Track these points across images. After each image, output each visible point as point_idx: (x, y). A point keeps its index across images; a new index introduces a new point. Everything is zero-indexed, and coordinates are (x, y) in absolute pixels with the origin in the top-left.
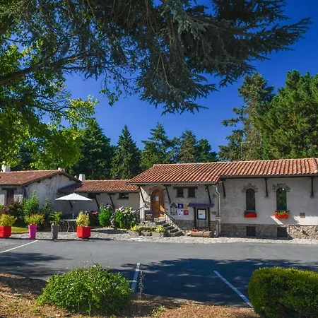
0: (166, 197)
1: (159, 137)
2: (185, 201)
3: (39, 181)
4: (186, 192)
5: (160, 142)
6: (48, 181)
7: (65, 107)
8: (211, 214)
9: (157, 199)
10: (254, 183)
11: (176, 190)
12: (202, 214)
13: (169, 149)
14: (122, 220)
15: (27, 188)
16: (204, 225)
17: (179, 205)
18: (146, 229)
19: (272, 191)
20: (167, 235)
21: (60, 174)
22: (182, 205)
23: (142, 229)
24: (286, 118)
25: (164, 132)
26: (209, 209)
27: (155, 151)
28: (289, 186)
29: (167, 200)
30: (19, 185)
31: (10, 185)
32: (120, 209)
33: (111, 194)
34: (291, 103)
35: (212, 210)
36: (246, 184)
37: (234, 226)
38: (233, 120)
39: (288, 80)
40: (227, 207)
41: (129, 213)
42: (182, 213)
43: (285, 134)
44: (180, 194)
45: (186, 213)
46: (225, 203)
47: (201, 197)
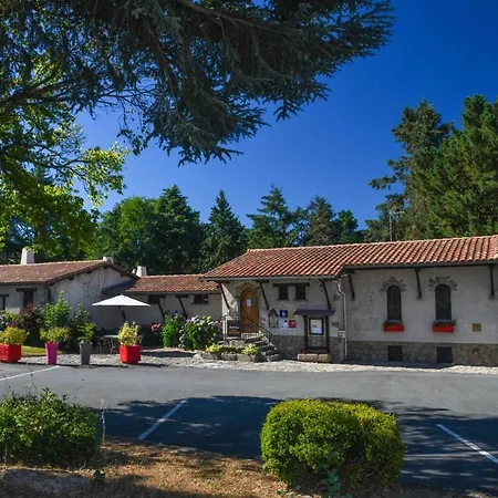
0: (262, 299)
1: (273, 208)
2: (290, 306)
3: (70, 277)
4: (292, 292)
5: (277, 217)
6: (85, 278)
7: (76, 161)
8: (330, 325)
9: (249, 303)
10: (399, 276)
11: (277, 289)
12: (316, 325)
13: (291, 227)
14: (195, 337)
15: (52, 288)
16: (319, 344)
17: (281, 312)
18: (229, 350)
19: (427, 289)
20: (260, 359)
21: (106, 266)
22: (286, 312)
23: (222, 350)
24: (461, 172)
25: (282, 200)
26: (327, 318)
27: (268, 230)
28: (456, 281)
29: (263, 305)
30: (40, 283)
31: (27, 283)
32: (193, 319)
33: (180, 296)
34: (468, 149)
35: (333, 319)
36: (388, 278)
37: (369, 346)
38: (386, 179)
39: (466, 111)
40: (357, 315)
41: (206, 325)
42: (286, 324)
43: (459, 198)
44: (283, 296)
45: (292, 325)
46: (355, 309)
47: (315, 300)
